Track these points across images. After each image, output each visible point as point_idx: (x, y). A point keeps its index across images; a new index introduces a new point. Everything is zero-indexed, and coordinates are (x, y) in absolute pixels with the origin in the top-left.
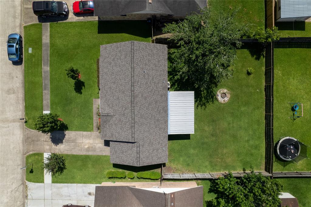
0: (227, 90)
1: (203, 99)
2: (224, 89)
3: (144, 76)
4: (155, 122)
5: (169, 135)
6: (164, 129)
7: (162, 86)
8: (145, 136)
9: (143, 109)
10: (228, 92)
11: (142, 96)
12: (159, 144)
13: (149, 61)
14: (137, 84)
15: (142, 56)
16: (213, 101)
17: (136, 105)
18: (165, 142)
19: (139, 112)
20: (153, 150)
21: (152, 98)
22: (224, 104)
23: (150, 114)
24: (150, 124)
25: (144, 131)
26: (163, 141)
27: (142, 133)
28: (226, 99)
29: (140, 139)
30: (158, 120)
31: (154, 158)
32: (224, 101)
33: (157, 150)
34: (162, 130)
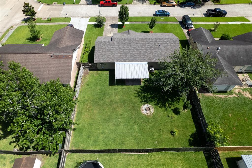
0: (153, 112)
1: (143, 95)
2: (153, 110)
3: (156, 46)
4: (125, 53)
5: (114, 63)
6: (119, 60)
7: (151, 57)
8: (115, 46)
9: (134, 44)
10: (151, 113)
11: (143, 44)
12: (108, 55)
13: (168, 49)
14: (151, 41)
15: (170, 45)
16: (142, 102)
17: (137, 40)
18: (110, 60)
19: (132, 42)
20: (104, 52)
21: (142, 50)
22: (140, 110)
23: (131, 49)
24: (124, 49)
25: (119, 45)
26: (110, 59)
27: (117, 44)
28: (144, 112)
29: (114, 43)
30: (126, 55)
31: (99, 52)
32: (143, 110)
33: (105, 55)
34: (118, 58)
